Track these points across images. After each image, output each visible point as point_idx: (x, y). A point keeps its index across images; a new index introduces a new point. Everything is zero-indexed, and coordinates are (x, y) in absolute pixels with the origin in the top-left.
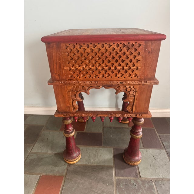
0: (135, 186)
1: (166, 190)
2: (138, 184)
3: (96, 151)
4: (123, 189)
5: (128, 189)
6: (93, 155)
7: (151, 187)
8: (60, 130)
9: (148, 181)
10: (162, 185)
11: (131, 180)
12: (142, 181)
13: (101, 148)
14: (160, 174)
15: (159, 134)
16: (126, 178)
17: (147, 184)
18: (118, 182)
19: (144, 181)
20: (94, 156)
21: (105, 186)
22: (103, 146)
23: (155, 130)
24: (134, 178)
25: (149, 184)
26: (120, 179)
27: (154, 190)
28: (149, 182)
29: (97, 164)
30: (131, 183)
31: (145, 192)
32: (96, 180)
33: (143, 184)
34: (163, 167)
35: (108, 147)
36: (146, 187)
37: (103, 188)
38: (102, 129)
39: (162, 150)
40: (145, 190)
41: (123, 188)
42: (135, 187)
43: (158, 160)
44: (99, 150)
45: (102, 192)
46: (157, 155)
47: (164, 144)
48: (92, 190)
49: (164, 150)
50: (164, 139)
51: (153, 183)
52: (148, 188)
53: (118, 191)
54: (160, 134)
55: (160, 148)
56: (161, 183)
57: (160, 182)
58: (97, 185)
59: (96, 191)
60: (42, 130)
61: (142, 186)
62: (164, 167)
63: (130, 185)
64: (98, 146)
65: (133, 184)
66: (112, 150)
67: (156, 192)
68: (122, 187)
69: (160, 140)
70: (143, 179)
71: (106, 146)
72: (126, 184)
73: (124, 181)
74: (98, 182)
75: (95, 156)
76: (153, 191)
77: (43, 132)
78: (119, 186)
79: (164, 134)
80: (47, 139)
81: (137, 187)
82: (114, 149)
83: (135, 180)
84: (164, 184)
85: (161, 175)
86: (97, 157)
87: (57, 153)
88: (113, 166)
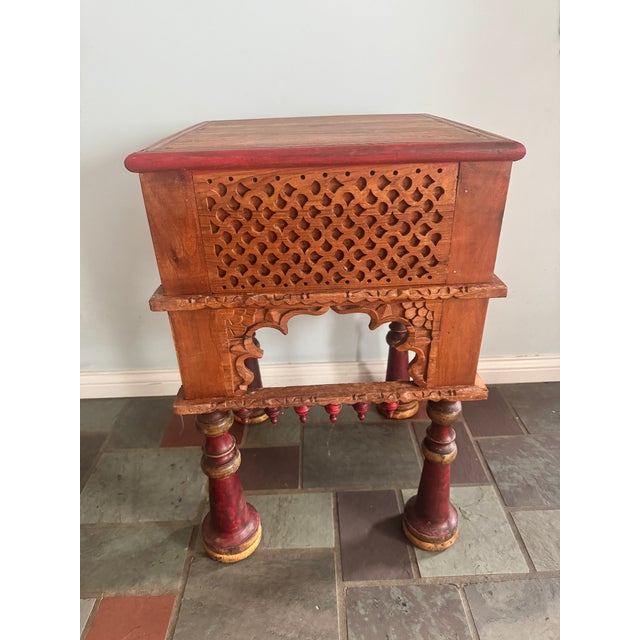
0: (404, 605)
1: (497, 610)
2: (413, 599)
3: (280, 506)
4: (366, 619)
5: (382, 619)
6: (269, 518)
7: (452, 605)
8: (162, 446)
9: (442, 588)
10: (485, 596)
11: (390, 589)
12: (424, 587)
13: (295, 496)
14: (478, 562)
15: (477, 438)
16: (377, 583)
17: (440, 597)
18: (351, 599)
19: (430, 589)
20: (274, 520)
21: (309, 614)
22: (302, 487)
23: (465, 425)
24: (401, 582)
25: (447, 596)
26: (357, 588)
27: (462, 612)
28: (446, 589)
29: (286, 548)
30: (391, 598)
31: (433, 621)
32: (280, 597)
33: (427, 598)
34: (486, 539)
35: (317, 489)
36: (436, 605)
37: (305, 622)
38: (298, 434)
39: (485, 488)
40: (433, 614)
41: (366, 616)
42: (405, 608)
43: (474, 519)
44: (290, 502)
45: (301, 633)
46: (471, 503)
47: (492, 469)
48: (268, 630)
49: (492, 488)
50: (491, 452)
51: (459, 591)
52: (442, 608)
53: (351, 626)
54: (479, 438)
55: (479, 480)
56: (483, 589)
57: (479, 588)
58: (285, 612)
59: (282, 633)
60: (101, 450)
61: (424, 604)
62: (493, 538)
63: (386, 604)
64: (285, 488)
65: (397, 602)
66: (330, 499)
67: (467, 618)
68: (362, 612)
69: (479, 455)
70: (428, 581)
71: (314, 487)
72: (374, 604)
73: (370, 593)
74: (288, 605)
75: (278, 521)
76: (458, 615)
77: (104, 455)
78: (354, 610)
79: (492, 437)
80: (119, 476)
81: (410, 608)
82: (336, 495)
83: (403, 589)
84: (491, 593)
85: (482, 564)
86: (285, 524)
87: (152, 520)
88: (334, 549)
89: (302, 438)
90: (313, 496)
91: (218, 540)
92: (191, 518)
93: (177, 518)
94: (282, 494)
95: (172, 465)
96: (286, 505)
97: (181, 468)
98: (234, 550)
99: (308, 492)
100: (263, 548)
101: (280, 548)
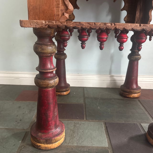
3: (75, 126)
8: (16, 100)
13: (83, 122)
22: (86, 119)
35: (94, 120)
38: (82, 100)
44: (80, 124)
64: (77, 119)
66: (102, 125)
75: (74, 132)
82: (105, 124)
86: (78, 134)
87: (4, 127)
88: (108, 148)
89: (84, 101)
90: (92, 123)
91: (40, 134)
92: (25, 128)
93: (18, 128)
94: (76, 121)
95: (19, 107)
96: (78, 125)
97: (24, 108)
98: (48, 141)
99: (89, 121)
100: (65, 144)
101: (76, 145)
